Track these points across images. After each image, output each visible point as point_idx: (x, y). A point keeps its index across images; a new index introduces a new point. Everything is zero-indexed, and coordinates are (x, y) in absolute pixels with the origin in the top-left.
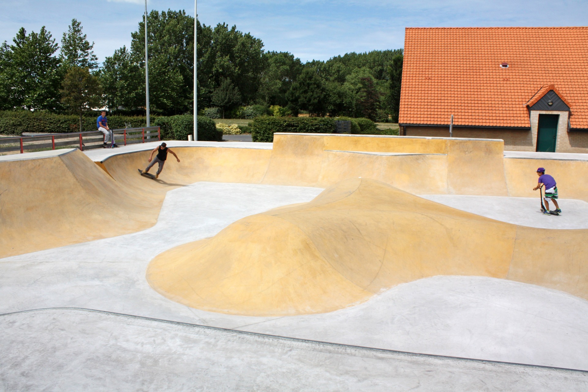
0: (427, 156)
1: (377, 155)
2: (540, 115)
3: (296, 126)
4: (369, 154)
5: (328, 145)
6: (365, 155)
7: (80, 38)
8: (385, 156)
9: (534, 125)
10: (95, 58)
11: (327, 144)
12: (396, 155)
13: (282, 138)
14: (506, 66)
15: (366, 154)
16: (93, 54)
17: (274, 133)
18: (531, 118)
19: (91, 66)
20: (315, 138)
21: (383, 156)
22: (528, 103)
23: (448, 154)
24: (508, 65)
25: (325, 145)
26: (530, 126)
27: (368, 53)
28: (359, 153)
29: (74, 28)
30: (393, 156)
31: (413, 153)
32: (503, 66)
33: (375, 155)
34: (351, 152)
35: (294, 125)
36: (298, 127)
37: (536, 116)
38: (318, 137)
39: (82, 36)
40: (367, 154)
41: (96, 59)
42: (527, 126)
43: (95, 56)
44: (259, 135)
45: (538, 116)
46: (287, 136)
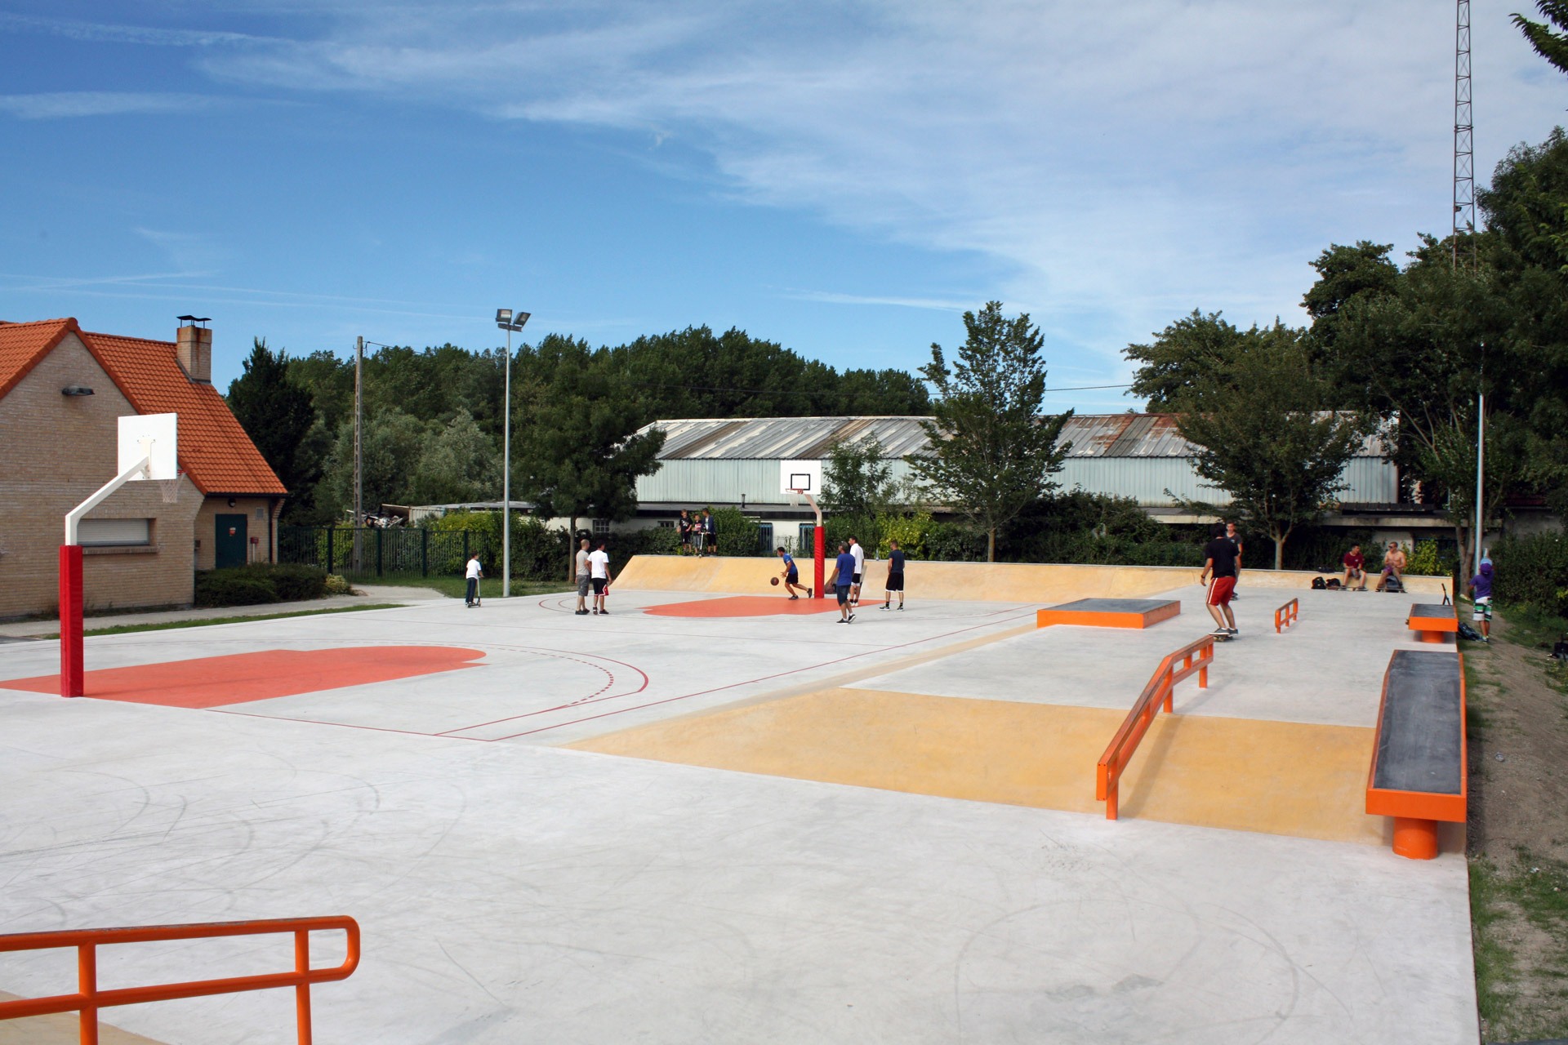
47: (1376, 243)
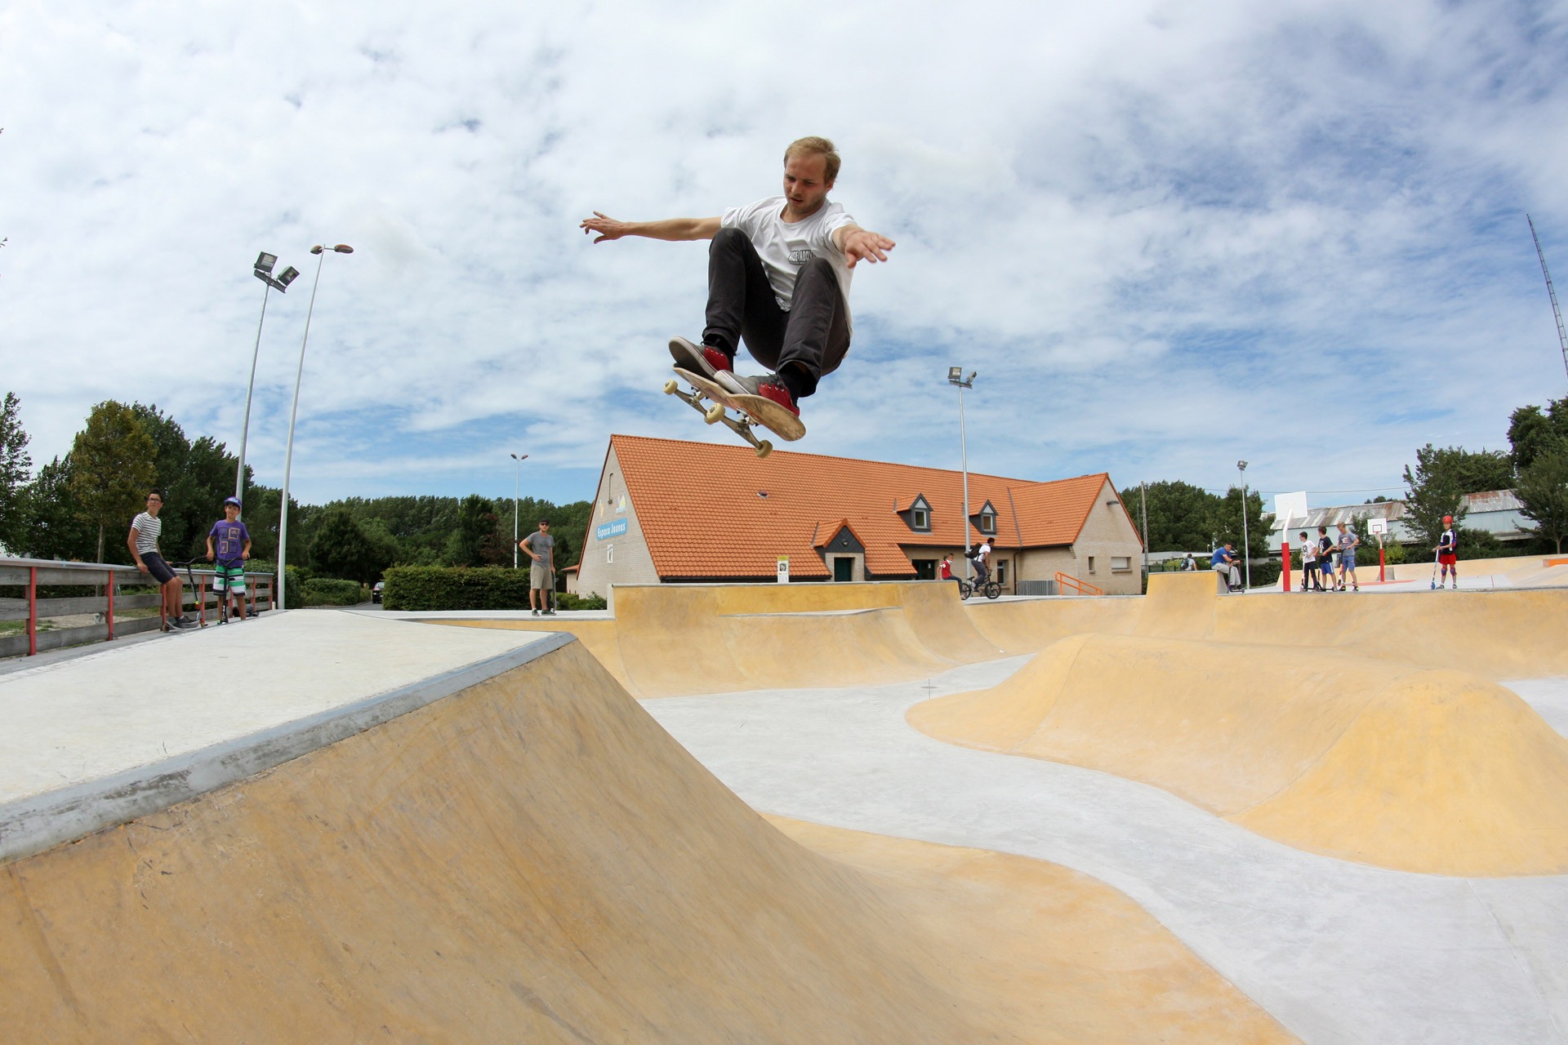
5: (723, 605)
7: (12, 425)
10: (28, 462)
11: (723, 602)
14: (765, 495)
16: (26, 456)
18: (828, 563)
19: (19, 476)
20: (699, 592)
22: (821, 544)
23: (903, 607)
25: (718, 605)
29: (6, 406)
32: (762, 495)
37: (832, 560)
39: (15, 422)
41: (30, 464)
43: (29, 459)
45: (834, 560)
47: (1534, 405)
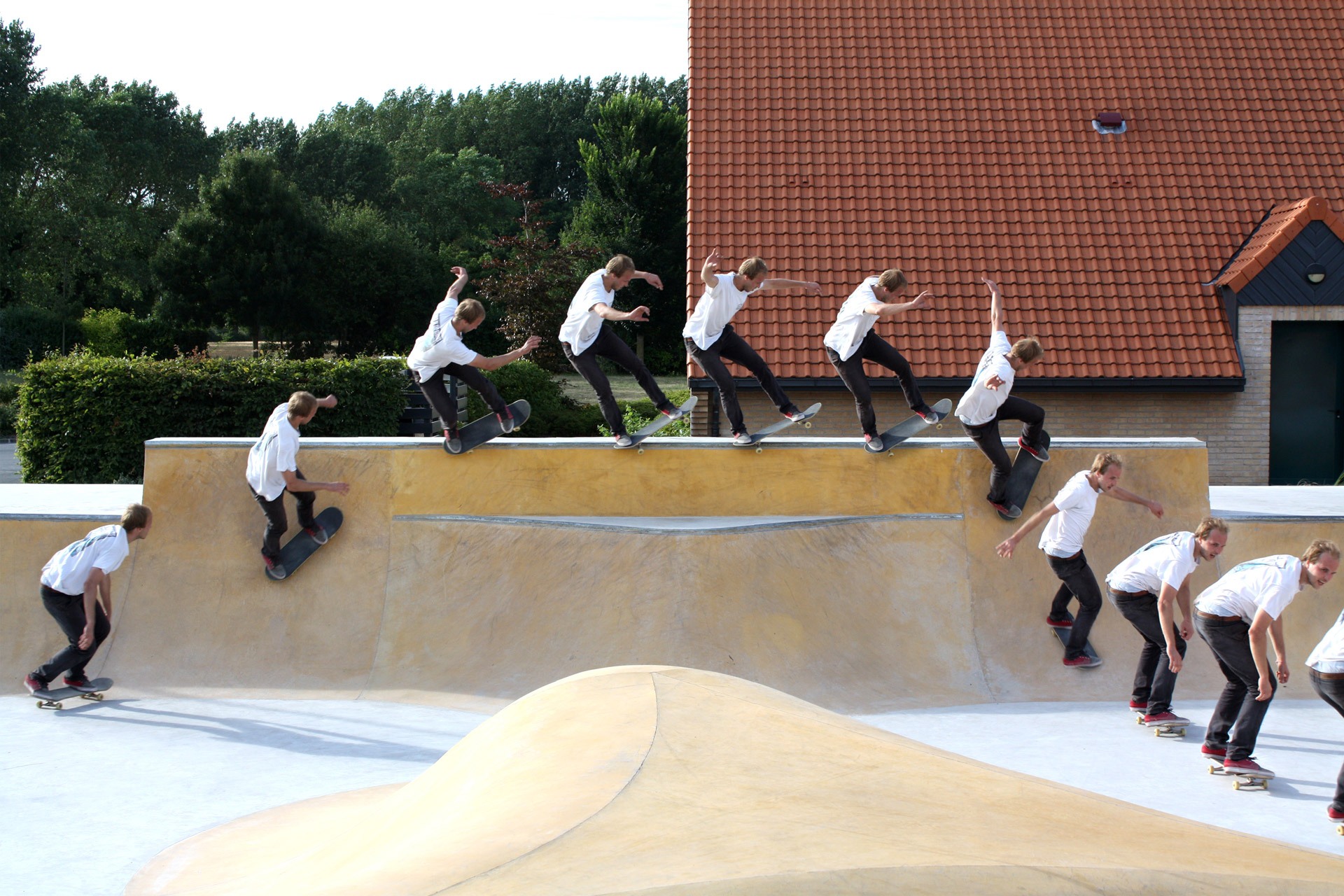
0: (875, 525)
1: (647, 531)
2: (1276, 325)
3: (229, 402)
4: (612, 528)
5: (409, 491)
6: (592, 532)
8: (686, 537)
9: (1257, 367)
11: (408, 485)
12: (734, 530)
13: (186, 461)
14: (1117, 125)
15: (594, 527)
17: (147, 442)
18: (1243, 340)
20: (348, 460)
21: (678, 538)
22: (1225, 279)
23: (963, 514)
24: (1124, 123)
25: (394, 491)
26: (1240, 375)
27: (484, 93)
28: (561, 524)
30: (721, 537)
31: (812, 513)
32: (1104, 124)
33: (641, 532)
34: (522, 522)
35: (216, 397)
36: (239, 403)
37: (1261, 330)
38: (363, 455)
40: (603, 527)
42: (1230, 371)
44: (52, 444)
45: (1269, 329)
46: (209, 454)
